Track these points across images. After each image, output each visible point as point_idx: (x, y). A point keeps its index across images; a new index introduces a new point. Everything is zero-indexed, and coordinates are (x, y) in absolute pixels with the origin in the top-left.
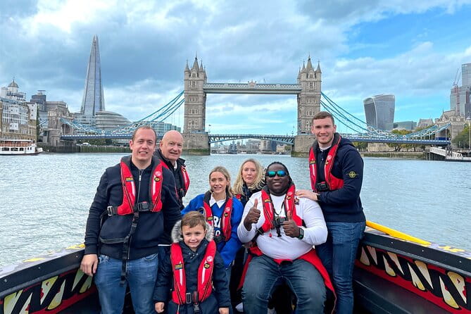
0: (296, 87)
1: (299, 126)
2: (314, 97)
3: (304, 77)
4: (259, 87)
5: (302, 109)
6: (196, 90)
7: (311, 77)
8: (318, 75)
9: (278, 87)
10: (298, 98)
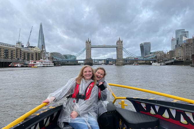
0: (116, 46)
1: (117, 56)
2: (121, 49)
3: (118, 43)
4: (106, 46)
5: (118, 52)
6: (89, 47)
7: (120, 43)
8: (122, 43)
9: (111, 46)
10: (117, 49)
